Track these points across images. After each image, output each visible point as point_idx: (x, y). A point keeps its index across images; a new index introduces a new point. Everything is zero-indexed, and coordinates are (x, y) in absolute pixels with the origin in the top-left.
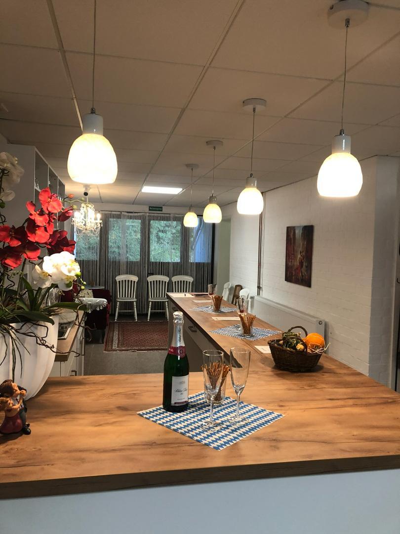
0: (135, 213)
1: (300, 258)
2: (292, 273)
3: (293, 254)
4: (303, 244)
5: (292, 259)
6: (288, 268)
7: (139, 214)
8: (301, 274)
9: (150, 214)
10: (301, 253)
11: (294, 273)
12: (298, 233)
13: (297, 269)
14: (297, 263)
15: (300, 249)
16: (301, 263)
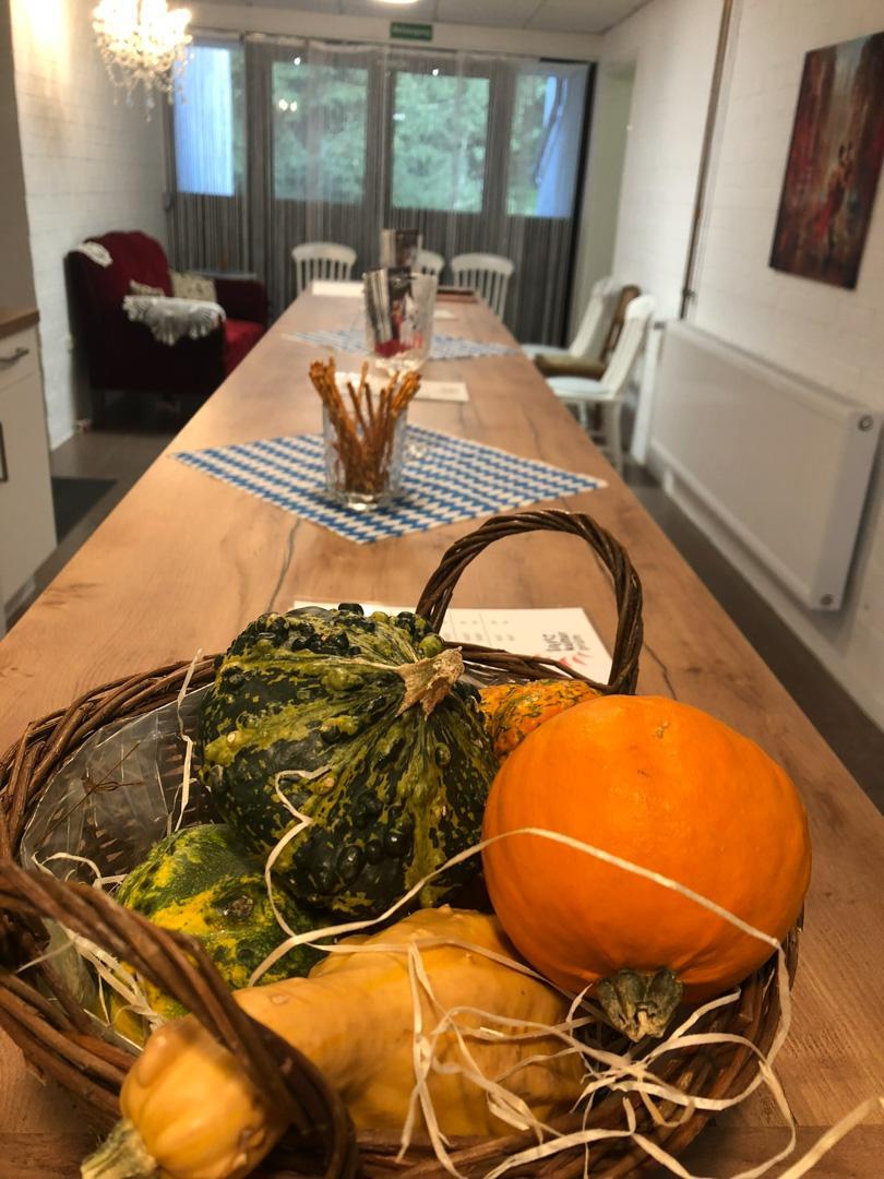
0: (351, 43)
1: (834, 175)
2: (798, 236)
3: (814, 162)
4: (856, 115)
5: (804, 182)
6: (787, 219)
7: (360, 49)
8: (825, 240)
9: (395, 51)
10: (841, 151)
11: (803, 235)
12: (846, 69)
13: (817, 218)
14: (820, 196)
15: (843, 137)
16: (836, 194)
